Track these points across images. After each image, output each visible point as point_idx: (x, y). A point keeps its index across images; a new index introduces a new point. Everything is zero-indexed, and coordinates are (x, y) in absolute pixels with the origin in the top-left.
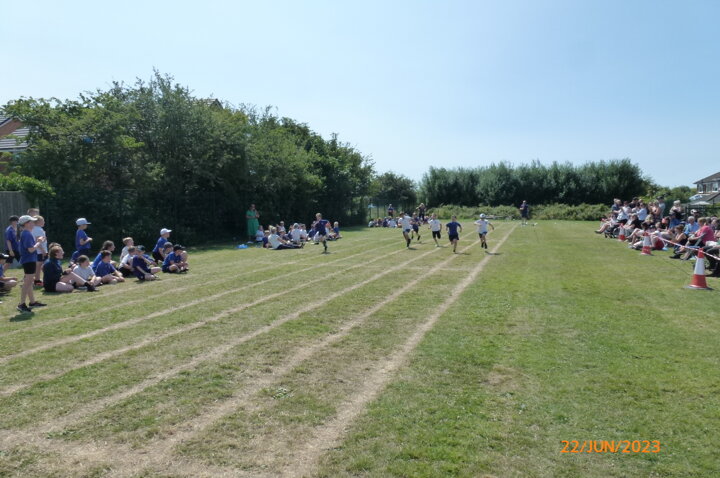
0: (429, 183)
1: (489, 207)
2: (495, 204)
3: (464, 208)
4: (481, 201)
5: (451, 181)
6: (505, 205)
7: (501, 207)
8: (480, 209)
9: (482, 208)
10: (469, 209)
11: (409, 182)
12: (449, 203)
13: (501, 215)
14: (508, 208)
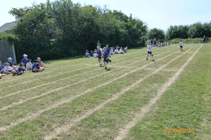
0: (169, 31)
1: (192, 39)
2: (194, 37)
3: (182, 39)
4: (189, 36)
5: (178, 30)
6: (198, 37)
7: (197, 38)
8: (188, 40)
9: (189, 39)
10: (184, 40)
11: (162, 31)
12: (177, 38)
13: (197, 41)
14: (199, 39)
